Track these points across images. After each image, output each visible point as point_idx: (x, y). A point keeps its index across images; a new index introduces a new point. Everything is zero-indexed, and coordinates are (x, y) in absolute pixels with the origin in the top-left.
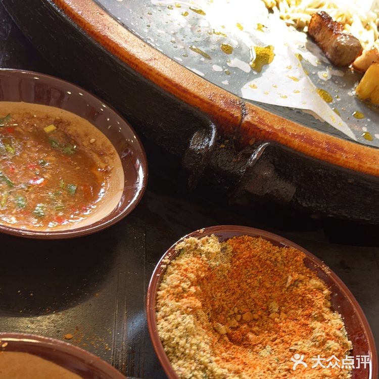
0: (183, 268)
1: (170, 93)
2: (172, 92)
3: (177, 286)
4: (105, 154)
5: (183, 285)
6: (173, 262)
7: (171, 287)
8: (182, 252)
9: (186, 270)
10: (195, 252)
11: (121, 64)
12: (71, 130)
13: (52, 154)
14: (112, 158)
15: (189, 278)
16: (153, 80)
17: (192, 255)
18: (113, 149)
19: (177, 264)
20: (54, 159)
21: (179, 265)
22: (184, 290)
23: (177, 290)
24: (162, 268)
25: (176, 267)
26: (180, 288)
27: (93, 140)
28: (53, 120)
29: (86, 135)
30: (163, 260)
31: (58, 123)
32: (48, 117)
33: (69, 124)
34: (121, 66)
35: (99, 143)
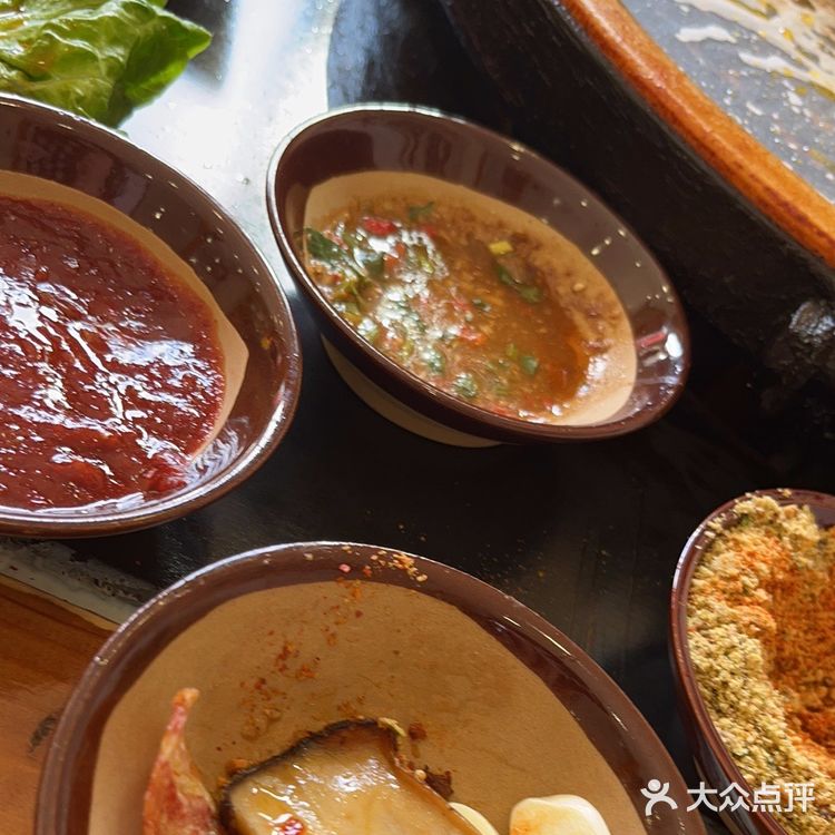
0: (746, 549)
1: (770, 219)
2: (774, 218)
3: (734, 578)
4: (599, 317)
5: (744, 578)
6: (727, 533)
7: (722, 578)
8: (744, 521)
9: (752, 555)
10: (770, 528)
11: (682, 146)
12: (539, 259)
13: (499, 292)
14: (614, 326)
15: (756, 571)
16: (740, 187)
17: (763, 533)
18: (619, 310)
19: (734, 540)
20: (499, 302)
21: (737, 543)
22: (746, 590)
23: (732, 585)
24: (707, 537)
25: (731, 544)
26: (740, 585)
27: (579, 286)
28: (510, 232)
29: (568, 274)
30: (711, 524)
31: (519, 240)
32: (501, 225)
33: (538, 247)
34: (680, 150)
35: (591, 293)
